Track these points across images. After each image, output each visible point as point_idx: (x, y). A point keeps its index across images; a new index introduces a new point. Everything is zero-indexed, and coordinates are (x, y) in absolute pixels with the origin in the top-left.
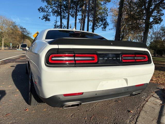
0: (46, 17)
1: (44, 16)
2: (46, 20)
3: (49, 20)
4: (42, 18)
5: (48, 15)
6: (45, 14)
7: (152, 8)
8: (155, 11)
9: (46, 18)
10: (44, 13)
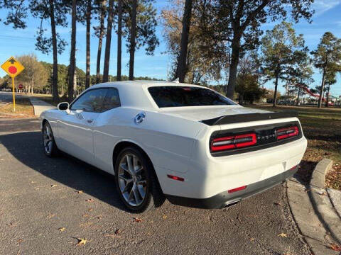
0: (16, 18)
1: (11, 17)
2: (16, 26)
3: (23, 25)
4: (6, 21)
5: (20, 15)
6: (14, 13)
7: (243, 20)
8: (250, 27)
9: (17, 22)
10: (9, 10)
